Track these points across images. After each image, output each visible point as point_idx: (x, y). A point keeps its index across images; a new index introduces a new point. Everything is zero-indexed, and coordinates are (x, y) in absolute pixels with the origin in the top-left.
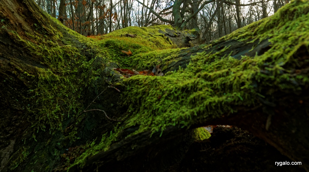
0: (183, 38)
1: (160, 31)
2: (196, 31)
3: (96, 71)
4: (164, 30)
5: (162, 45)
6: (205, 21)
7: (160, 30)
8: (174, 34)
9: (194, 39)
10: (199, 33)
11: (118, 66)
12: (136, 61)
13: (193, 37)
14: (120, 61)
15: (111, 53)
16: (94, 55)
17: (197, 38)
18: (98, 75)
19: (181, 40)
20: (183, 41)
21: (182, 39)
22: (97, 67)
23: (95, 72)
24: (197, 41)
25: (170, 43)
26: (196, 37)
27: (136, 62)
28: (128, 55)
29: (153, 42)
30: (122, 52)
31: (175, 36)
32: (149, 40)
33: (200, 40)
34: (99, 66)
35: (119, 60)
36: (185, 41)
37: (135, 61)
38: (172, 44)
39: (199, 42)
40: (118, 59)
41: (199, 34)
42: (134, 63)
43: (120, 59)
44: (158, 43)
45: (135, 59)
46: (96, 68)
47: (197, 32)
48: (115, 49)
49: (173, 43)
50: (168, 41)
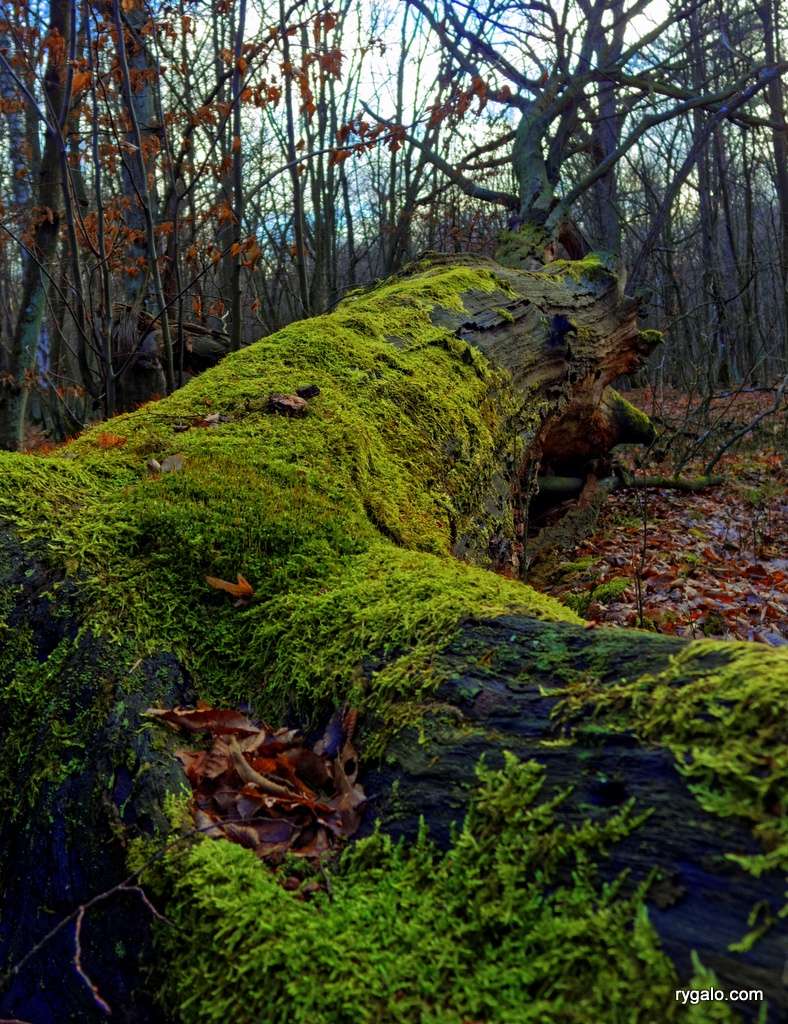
0: (540, 323)
1: (437, 317)
2: (600, 267)
3: (69, 722)
4: (455, 302)
5: (435, 405)
6: (648, 186)
7: (438, 308)
8: (499, 314)
9: (591, 300)
10: (615, 275)
11: (182, 668)
12: (265, 642)
13: (590, 294)
14: (194, 640)
15: (155, 597)
16: (75, 615)
17: (603, 297)
18: (74, 751)
19: (528, 333)
20: (539, 338)
21: (534, 330)
22: (78, 697)
23: (66, 728)
24: (607, 308)
25: (479, 374)
26: (601, 293)
27: (265, 647)
28: (238, 598)
29: (394, 398)
30: (210, 586)
31: (505, 324)
32: (380, 391)
33: (619, 304)
34: (86, 692)
35: (195, 631)
36: (548, 335)
37: (261, 640)
38: (488, 373)
39: (614, 313)
40: (186, 628)
41: (612, 278)
42: (257, 651)
43: (195, 624)
44: (415, 403)
45: (267, 629)
46: (73, 706)
47: (606, 270)
48: (175, 571)
49: (492, 367)
50: (470, 364)
